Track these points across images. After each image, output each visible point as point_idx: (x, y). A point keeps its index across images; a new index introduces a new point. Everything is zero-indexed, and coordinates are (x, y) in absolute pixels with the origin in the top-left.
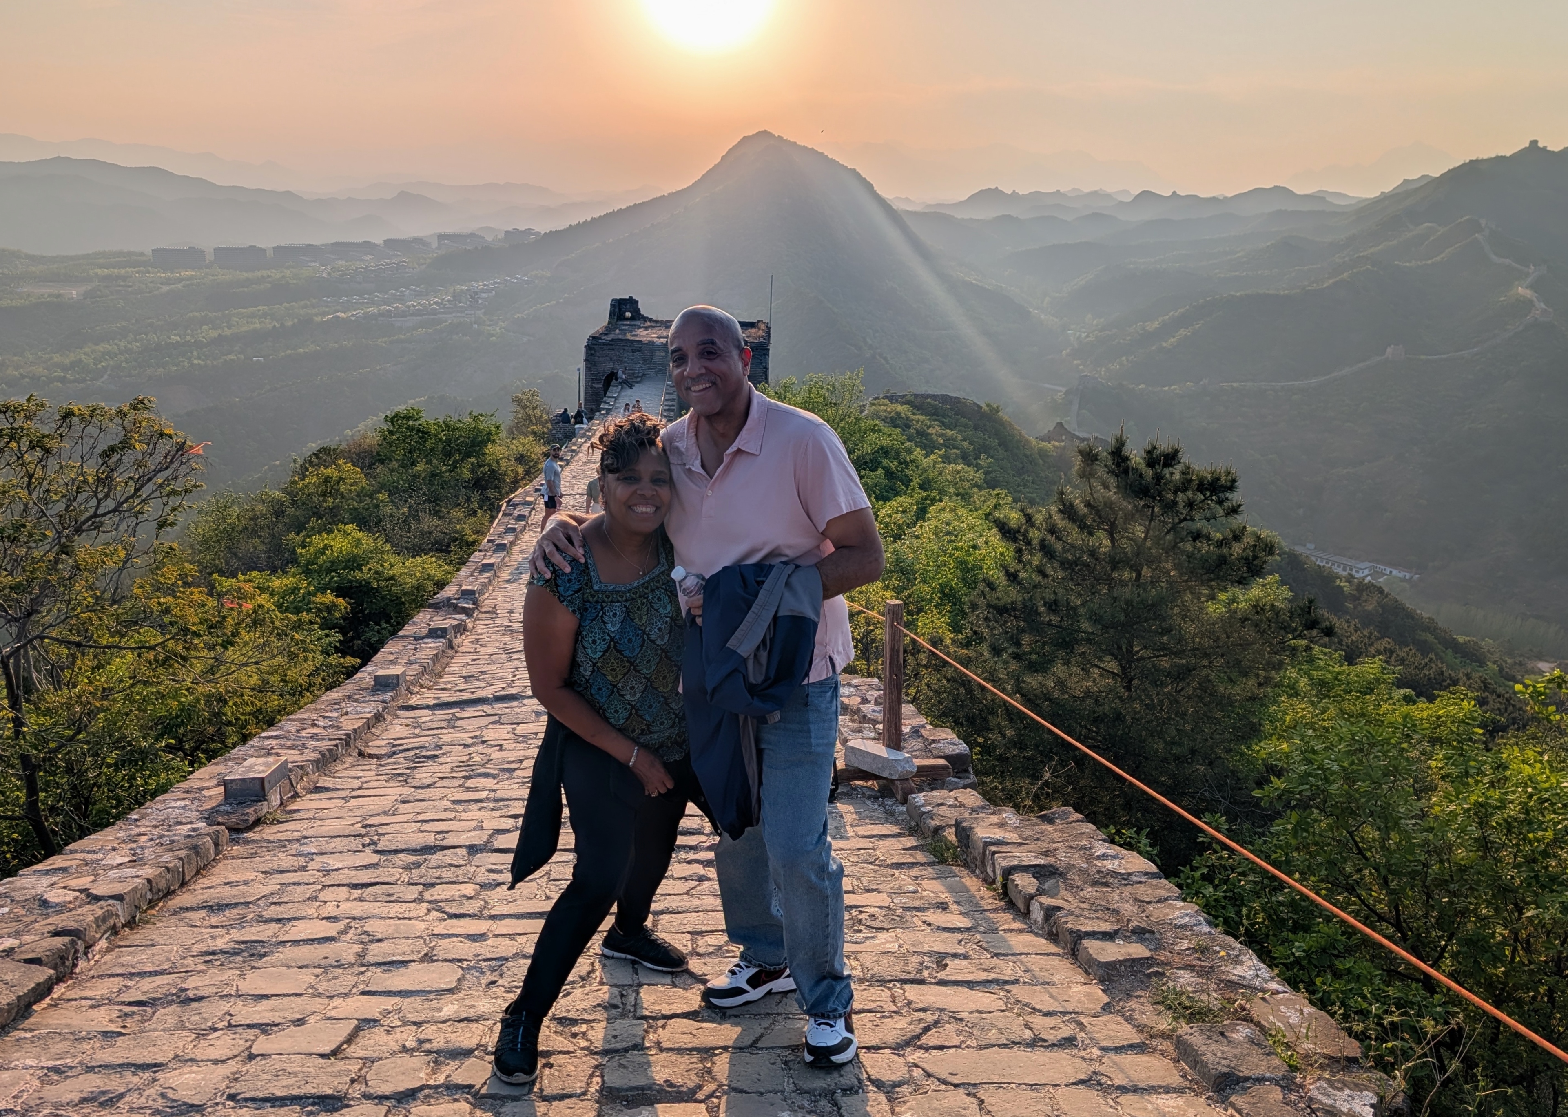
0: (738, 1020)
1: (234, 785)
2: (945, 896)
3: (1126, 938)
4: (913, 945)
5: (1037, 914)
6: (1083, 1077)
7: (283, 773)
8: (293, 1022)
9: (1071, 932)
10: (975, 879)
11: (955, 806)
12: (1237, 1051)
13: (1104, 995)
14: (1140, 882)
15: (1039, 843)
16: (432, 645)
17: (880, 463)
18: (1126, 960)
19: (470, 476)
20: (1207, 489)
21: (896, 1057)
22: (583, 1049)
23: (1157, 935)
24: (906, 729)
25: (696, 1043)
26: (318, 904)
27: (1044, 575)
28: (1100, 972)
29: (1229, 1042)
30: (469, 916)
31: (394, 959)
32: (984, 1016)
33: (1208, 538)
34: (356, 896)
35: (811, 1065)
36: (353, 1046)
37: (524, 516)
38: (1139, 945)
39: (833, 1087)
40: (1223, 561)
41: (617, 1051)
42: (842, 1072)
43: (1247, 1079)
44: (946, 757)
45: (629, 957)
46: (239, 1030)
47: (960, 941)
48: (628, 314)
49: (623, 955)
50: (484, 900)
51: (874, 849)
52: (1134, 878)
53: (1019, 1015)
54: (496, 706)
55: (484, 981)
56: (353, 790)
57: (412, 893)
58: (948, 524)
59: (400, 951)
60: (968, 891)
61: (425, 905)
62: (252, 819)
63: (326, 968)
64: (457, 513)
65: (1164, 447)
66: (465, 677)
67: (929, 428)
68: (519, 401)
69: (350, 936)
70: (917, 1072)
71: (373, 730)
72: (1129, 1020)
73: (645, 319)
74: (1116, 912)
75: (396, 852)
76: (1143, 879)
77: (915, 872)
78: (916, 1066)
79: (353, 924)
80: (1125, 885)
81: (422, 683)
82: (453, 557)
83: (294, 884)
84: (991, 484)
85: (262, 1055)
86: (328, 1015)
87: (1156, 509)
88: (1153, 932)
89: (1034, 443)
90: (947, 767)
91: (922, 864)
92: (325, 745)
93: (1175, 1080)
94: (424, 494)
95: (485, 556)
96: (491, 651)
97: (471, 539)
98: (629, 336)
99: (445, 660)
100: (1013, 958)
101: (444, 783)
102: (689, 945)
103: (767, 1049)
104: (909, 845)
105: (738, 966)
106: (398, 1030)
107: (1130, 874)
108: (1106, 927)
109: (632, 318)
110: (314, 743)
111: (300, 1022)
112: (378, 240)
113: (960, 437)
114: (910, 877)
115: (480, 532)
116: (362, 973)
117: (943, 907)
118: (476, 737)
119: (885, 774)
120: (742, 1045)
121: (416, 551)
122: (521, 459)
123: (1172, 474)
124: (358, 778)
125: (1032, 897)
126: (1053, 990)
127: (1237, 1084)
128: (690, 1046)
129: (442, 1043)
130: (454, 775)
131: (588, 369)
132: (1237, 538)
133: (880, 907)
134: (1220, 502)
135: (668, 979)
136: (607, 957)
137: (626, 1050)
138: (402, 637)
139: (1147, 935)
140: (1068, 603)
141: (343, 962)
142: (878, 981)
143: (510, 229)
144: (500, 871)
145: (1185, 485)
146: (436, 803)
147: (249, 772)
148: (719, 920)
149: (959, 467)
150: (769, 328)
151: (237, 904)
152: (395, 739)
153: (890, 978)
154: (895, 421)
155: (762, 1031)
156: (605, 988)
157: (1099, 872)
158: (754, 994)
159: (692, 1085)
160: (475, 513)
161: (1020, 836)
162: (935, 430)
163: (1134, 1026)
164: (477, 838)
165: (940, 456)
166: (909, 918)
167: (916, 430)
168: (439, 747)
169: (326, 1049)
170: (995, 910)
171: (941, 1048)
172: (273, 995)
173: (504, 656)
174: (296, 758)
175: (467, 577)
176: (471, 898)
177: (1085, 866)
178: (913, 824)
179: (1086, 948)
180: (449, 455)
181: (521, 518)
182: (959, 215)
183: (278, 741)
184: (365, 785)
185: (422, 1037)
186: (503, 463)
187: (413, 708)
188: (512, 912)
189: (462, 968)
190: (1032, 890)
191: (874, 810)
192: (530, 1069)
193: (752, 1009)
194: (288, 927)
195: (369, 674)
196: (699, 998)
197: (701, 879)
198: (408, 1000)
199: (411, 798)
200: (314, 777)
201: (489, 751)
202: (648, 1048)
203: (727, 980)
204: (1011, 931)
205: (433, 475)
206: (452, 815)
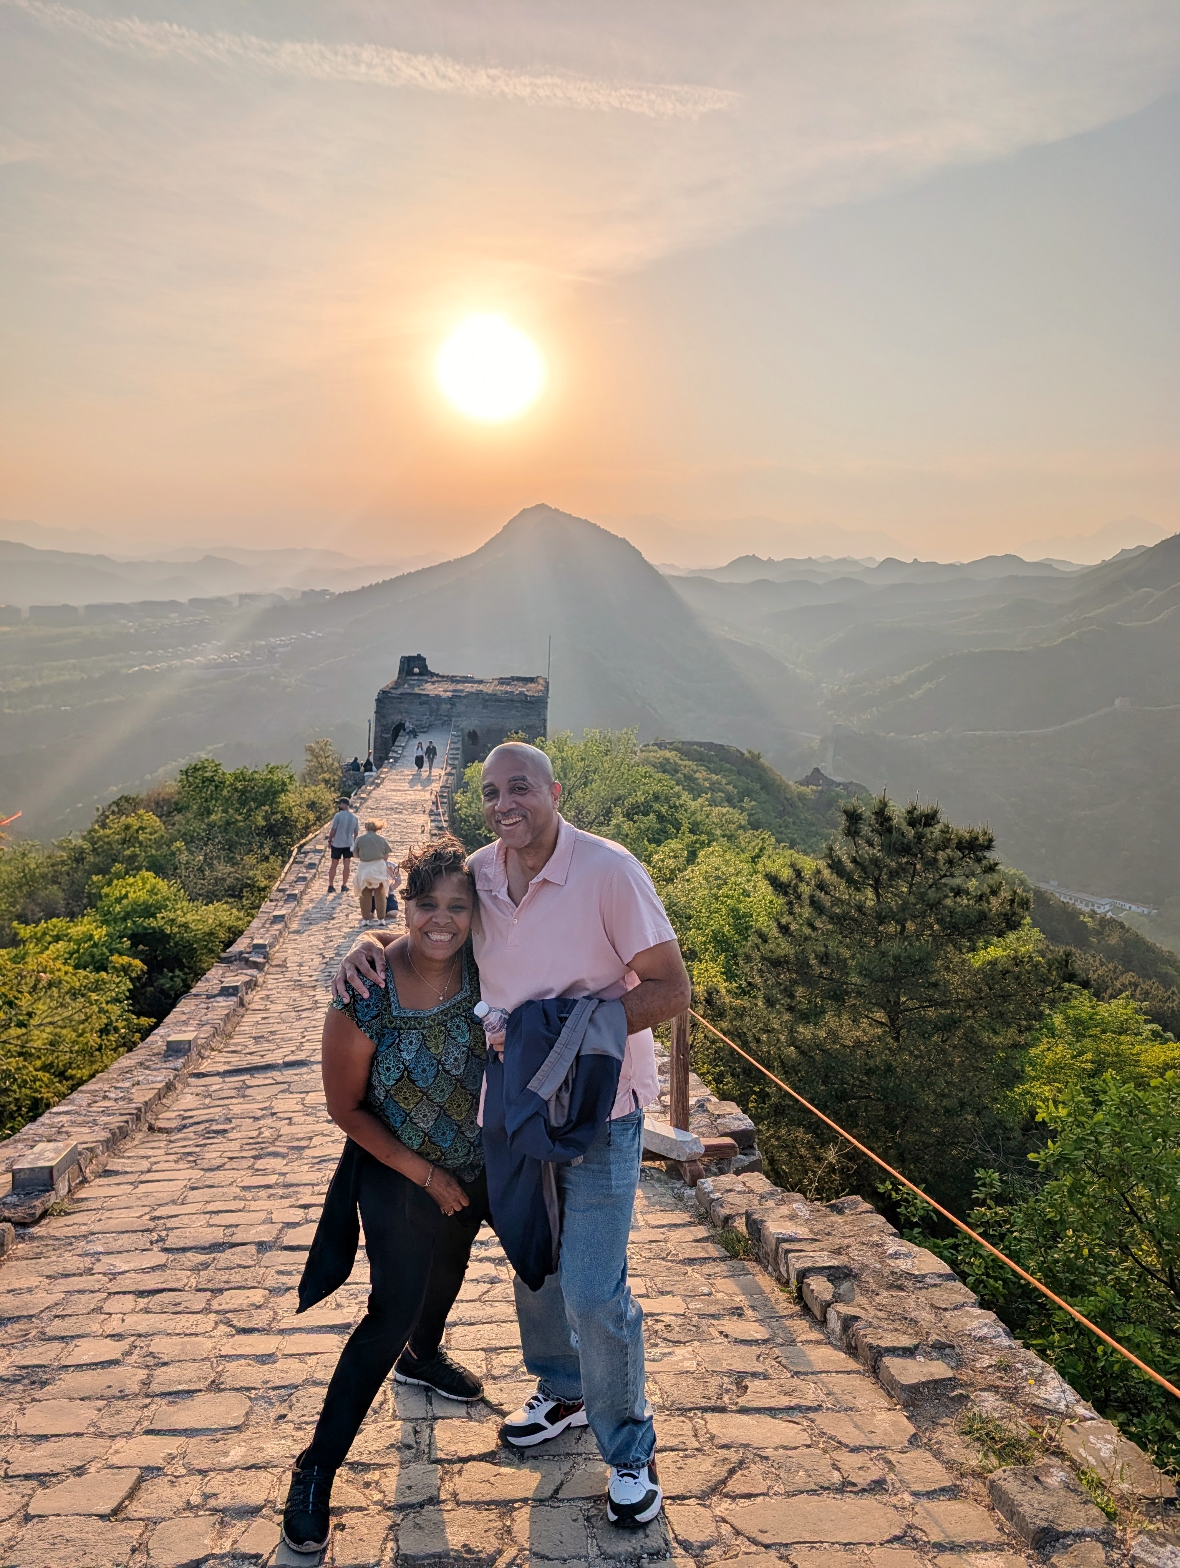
0: (537, 1463)
1: (22, 1174)
2: (740, 1299)
3: (926, 1354)
4: (712, 1363)
5: (835, 1324)
6: (898, 1532)
7: (74, 1158)
8: (72, 1470)
9: (871, 1347)
10: (768, 1278)
11: (744, 1192)
12: (1053, 1500)
13: (910, 1425)
14: (935, 1285)
15: (831, 1238)
16: (224, 1004)
17: (651, 807)
18: (929, 1382)
19: (264, 823)
20: (965, 848)
21: (702, 1509)
22: (376, 1503)
23: (957, 1350)
24: (692, 1101)
25: (494, 1495)
26: (103, 1317)
27: (814, 928)
28: (904, 1396)
29: (1045, 1488)
30: (258, 1330)
31: (180, 1388)
32: (790, 1453)
33: (967, 893)
34: (142, 1306)
35: (614, 1524)
36: (135, 1503)
37: (314, 864)
38: (940, 1362)
39: (638, 1551)
40: (983, 916)
41: (412, 1506)
42: (648, 1532)
43: (1067, 1534)
44: (732, 1135)
45: (422, 1383)
46: (16, 1482)
47: (759, 1356)
48: (416, 670)
49: (416, 1381)
50: (272, 1309)
51: (666, 1241)
52: (928, 1280)
53: (825, 1451)
54: (285, 1073)
55: (273, 1415)
56: (142, 1172)
57: (199, 1301)
58: (716, 869)
59: (186, 1378)
60: (762, 1292)
61: (212, 1316)
62: (38, 1212)
63: (109, 1399)
64: (250, 859)
65: (923, 807)
66: (255, 1038)
67: (695, 772)
68: (311, 750)
69: (134, 1357)
70: (725, 1529)
71: (164, 1101)
72: (937, 1454)
73: (433, 675)
74: (914, 1321)
75: (184, 1250)
76: (938, 1281)
77: (708, 1268)
78: (724, 1521)
79: (137, 1343)
80: (920, 1288)
81: (213, 1045)
82: (245, 902)
83: (79, 1292)
84: (755, 825)
85: (39, 1516)
86: (110, 1462)
87: (918, 866)
88: (953, 1347)
89: (794, 787)
90: (734, 1146)
91: (714, 1260)
92: (116, 1121)
93: (992, 1534)
94: (220, 842)
95: (276, 906)
96: (280, 1008)
97: (262, 885)
98: (417, 690)
99: (235, 1019)
100: (813, 1377)
101: (234, 1164)
102: (484, 1366)
103: (568, 1500)
104: (700, 1236)
105: (536, 1398)
106: (183, 1480)
107: (924, 1276)
108: (905, 1341)
109: (420, 674)
110: (104, 1119)
111: (79, 1471)
112: (183, 599)
113: (724, 781)
114: (702, 1275)
115: (271, 878)
116: (146, 1406)
117: (738, 1312)
118: (265, 1109)
119: (673, 1156)
120: (543, 1496)
121: (210, 898)
122: (312, 806)
123: (932, 833)
124: (148, 1157)
125: (829, 1305)
126: (857, 1418)
127: (1058, 1540)
128: (488, 1498)
129: (228, 1499)
130: (244, 1154)
131: (377, 720)
132: (994, 893)
133: (676, 1315)
134: (979, 860)
135: (462, 1411)
136: (400, 1383)
137: (422, 1505)
138: (195, 995)
139: (948, 1351)
140: (838, 956)
141: (127, 1392)
142: (678, 1409)
143: (307, 589)
144: (289, 1273)
145: (944, 844)
146: (225, 1190)
147: (38, 1159)
148: (513, 1333)
149: (725, 810)
150: (547, 683)
151: (19, 1317)
152: (185, 1111)
153: (690, 1405)
154: (664, 767)
155: (562, 1477)
156: (399, 1423)
157: (893, 1273)
158: (553, 1430)
159: (490, 1550)
160: (267, 859)
161: (811, 1231)
162: (701, 775)
163: (943, 1462)
164: (266, 1234)
165: (707, 800)
166: (705, 1328)
167: (685, 775)
168: (229, 1120)
169: (106, 1508)
170: (791, 1316)
171: (748, 1496)
172: (52, 1436)
173: (294, 1014)
174: (86, 1138)
175: (258, 929)
176: (259, 1307)
177: (878, 1266)
178: (703, 1210)
179: (888, 1367)
180: (243, 804)
181: (312, 866)
182: (719, 579)
183: (68, 1117)
184: (154, 1168)
185: (208, 1490)
186: (295, 811)
187: (204, 1075)
188: (301, 1325)
189: (250, 1398)
190: (828, 1297)
191: (663, 1195)
192: (321, 1534)
193: (552, 1448)
194: (71, 1347)
195: (162, 1037)
196: (496, 1435)
197: (493, 1281)
198: (193, 1441)
199: (200, 1184)
200: (103, 1158)
201: (278, 1124)
202: (444, 1501)
203: (525, 1415)
204: (809, 1342)
205: (228, 823)
206: (240, 1204)
